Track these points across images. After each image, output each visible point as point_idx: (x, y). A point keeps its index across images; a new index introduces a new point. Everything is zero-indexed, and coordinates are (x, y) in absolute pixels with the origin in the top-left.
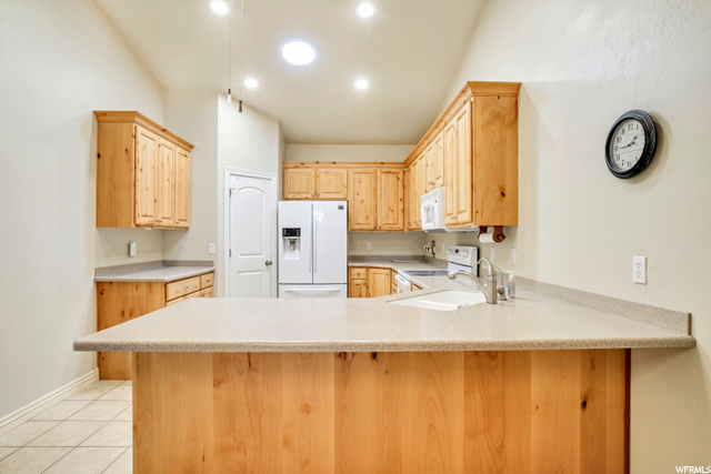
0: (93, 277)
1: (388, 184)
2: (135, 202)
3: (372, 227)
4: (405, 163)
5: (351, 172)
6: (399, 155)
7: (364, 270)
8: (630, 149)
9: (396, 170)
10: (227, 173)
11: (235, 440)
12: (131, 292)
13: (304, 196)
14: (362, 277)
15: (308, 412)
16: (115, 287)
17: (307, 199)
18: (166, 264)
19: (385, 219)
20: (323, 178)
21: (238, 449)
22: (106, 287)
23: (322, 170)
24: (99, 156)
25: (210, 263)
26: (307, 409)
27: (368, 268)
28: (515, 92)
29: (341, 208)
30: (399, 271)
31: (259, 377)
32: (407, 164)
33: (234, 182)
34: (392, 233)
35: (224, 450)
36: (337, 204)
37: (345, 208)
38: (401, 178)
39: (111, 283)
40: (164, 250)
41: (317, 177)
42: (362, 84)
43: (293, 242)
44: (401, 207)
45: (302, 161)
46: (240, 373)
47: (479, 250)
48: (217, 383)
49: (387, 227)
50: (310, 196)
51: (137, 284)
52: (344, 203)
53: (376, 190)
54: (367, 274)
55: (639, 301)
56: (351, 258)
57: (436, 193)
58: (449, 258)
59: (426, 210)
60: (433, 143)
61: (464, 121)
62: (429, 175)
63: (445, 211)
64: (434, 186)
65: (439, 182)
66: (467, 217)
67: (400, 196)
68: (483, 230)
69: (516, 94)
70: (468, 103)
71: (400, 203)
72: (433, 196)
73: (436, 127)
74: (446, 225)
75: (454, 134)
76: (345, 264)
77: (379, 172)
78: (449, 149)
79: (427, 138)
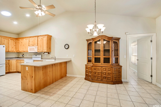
1: (12, 42)
3: (8, 51)
4: (16, 38)
5: (2, 38)
7: (8, 61)
8: (67, 47)
19: (11, 49)
26: (50, 71)
27: (9, 60)
29: (4, 47)
30: (25, 59)
37: (5, 47)
38: (15, 41)
44: (15, 47)
46: (44, 69)
49: (12, 51)
52: (5, 46)
54: (9, 61)
57: (36, 47)
58: (33, 57)
59: (30, 49)
60: (32, 38)
61: (45, 39)
62: (31, 43)
63: (38, 49)
64: (33, 45)
65: (35, 45)
66: (46, 51)
67: (15, 45)
68: (45, 53)
69: (51, 37)
70: (46, 37)
71: (15, 46)
72: (35, 47)
73: (35, 36)
74: (38, 52)
75: (42, 39)
76: (5, 59)
77: (9, 39)
78: (40, 41)
79: (30, 37)
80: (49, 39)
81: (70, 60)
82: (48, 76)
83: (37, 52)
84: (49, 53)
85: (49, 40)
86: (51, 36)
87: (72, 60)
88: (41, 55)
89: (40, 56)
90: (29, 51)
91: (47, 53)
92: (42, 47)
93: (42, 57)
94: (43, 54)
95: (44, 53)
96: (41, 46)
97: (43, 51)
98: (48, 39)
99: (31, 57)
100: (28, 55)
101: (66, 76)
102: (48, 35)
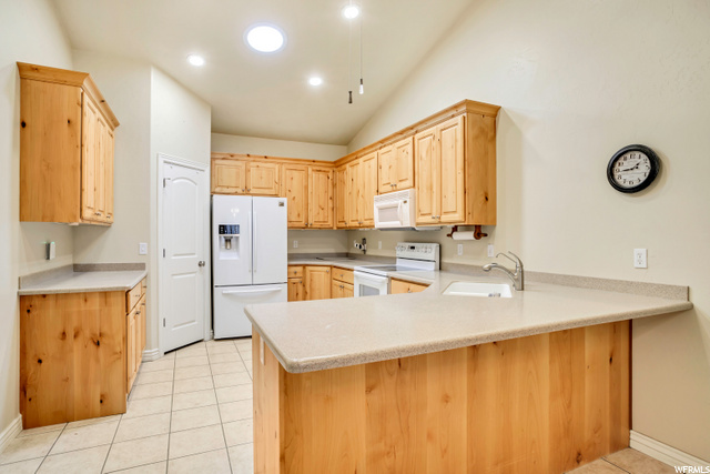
0: (17, 290)
1: (318, 182)
2: (82, 190)
3: (303, 225)
4: (335, 163)
5: (284, 167)
6: (332, 154)
7: (300, 269)
8: (633, 176)
9: (327, 169)
10: (161, 160)
11: (385, 444)
12: (75, 307)
13: (233, 190)
14: (298, 275)
15: (447, 402)
16: (51, 302)
17: (236, 193)
18: (78, 269)
19: (316, 217)
20: (253, 171)
21: (388, 453)
22: (36, 302)
23: (252, 164)
24: (23, 125)
25: (141, 267)
26: (446, 399)
27: (304, 266)
28: (493, 113)
29: (282, 205)
30: (356, 268)
31: (407, 376)
32: (338, 165)
33: (166, 171)
34: (323, 230)
35: (374, 459)
36: (276, 200)
37: (286, 204)
38: (331, 177)
39: (44, 296)
40: (75, 251)
41: (248, 171)
42: (315, 81)
43: (228, 241)
44: (330, 205)
45: (232, 153)
46: (391, 375)
47: (440, 247)
48: (369, 389)
49: (317, 225)
50: (240, 191)
51: (85, 296)
52: (285, 200)
53: (307, 187)
54: (304, 272)
55: (640, 280)
56: (291, 257)
57: (406, 195)
58: (399, 253)
59: (381, 209)
60: (391, 147)
61: (453, 134)
62: (385, 176)
63: (417, 211)
64: (394, 188)
65: (403, 184)
66: (457, 217)
67: (330, 195)
68: (455, 229)
69: (495, 116)
70: (459, 119)
71: (330, 201)
72: (400, 196)
73: (401, 133)
74: (418, 224)
75: (435, 143)
76: (285, 262)
77: (310, 170)
78: (424, 155)
79: (381, 142)
80: (482, 131)
81: (679, 302)
82: (430, 436)
83: (409, 225)
84: (479, 233)
85: (476, 138)
86: (495, 111)
87: (695, 300)
88: (435, 246)
89: (431, 252)
90: (378, 224)
91: (470, 235)
92: (434, 195)
93: (445, 260)
94: (446, 241)
95: (450, 235)
96: (431, 189)
97: (445, 218)
98: (471, 133)
99: (393, 255)
100: (380, 243)
101: (620, 444)
102: (467, 103)
